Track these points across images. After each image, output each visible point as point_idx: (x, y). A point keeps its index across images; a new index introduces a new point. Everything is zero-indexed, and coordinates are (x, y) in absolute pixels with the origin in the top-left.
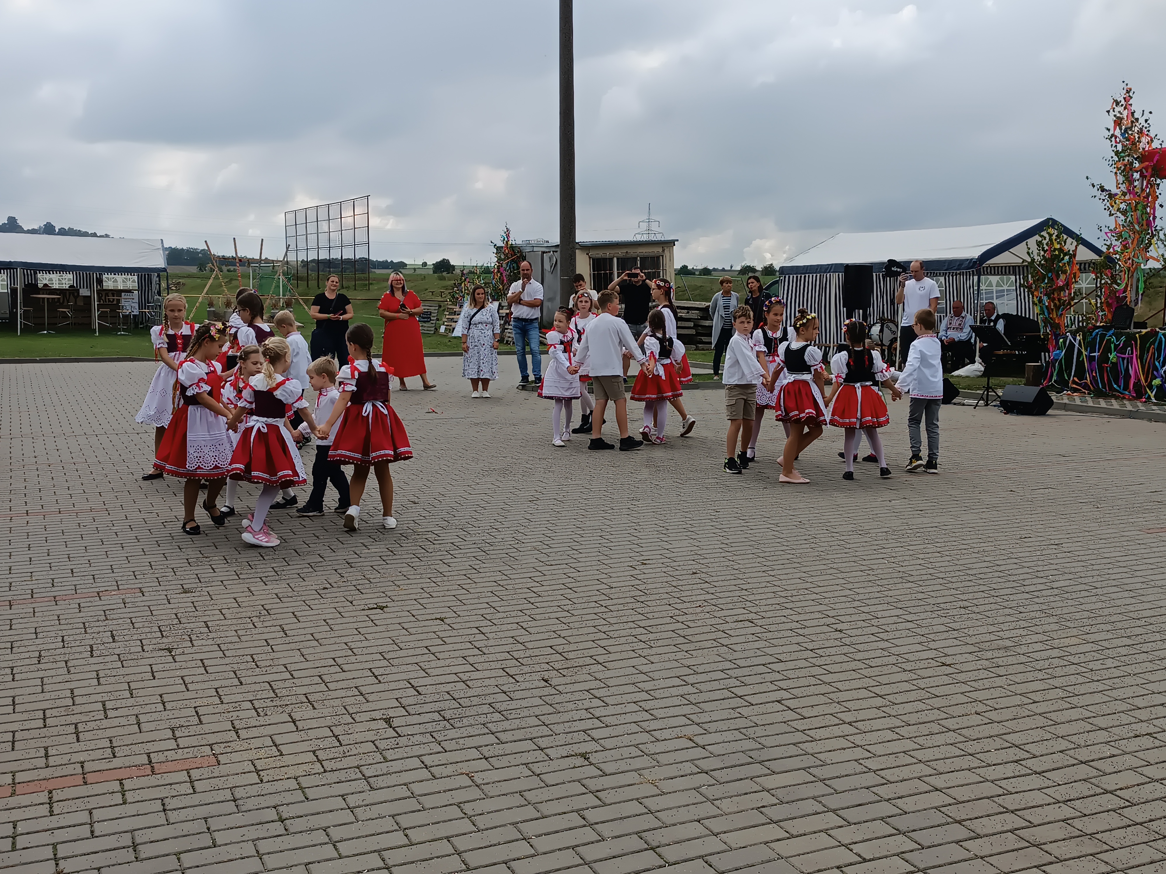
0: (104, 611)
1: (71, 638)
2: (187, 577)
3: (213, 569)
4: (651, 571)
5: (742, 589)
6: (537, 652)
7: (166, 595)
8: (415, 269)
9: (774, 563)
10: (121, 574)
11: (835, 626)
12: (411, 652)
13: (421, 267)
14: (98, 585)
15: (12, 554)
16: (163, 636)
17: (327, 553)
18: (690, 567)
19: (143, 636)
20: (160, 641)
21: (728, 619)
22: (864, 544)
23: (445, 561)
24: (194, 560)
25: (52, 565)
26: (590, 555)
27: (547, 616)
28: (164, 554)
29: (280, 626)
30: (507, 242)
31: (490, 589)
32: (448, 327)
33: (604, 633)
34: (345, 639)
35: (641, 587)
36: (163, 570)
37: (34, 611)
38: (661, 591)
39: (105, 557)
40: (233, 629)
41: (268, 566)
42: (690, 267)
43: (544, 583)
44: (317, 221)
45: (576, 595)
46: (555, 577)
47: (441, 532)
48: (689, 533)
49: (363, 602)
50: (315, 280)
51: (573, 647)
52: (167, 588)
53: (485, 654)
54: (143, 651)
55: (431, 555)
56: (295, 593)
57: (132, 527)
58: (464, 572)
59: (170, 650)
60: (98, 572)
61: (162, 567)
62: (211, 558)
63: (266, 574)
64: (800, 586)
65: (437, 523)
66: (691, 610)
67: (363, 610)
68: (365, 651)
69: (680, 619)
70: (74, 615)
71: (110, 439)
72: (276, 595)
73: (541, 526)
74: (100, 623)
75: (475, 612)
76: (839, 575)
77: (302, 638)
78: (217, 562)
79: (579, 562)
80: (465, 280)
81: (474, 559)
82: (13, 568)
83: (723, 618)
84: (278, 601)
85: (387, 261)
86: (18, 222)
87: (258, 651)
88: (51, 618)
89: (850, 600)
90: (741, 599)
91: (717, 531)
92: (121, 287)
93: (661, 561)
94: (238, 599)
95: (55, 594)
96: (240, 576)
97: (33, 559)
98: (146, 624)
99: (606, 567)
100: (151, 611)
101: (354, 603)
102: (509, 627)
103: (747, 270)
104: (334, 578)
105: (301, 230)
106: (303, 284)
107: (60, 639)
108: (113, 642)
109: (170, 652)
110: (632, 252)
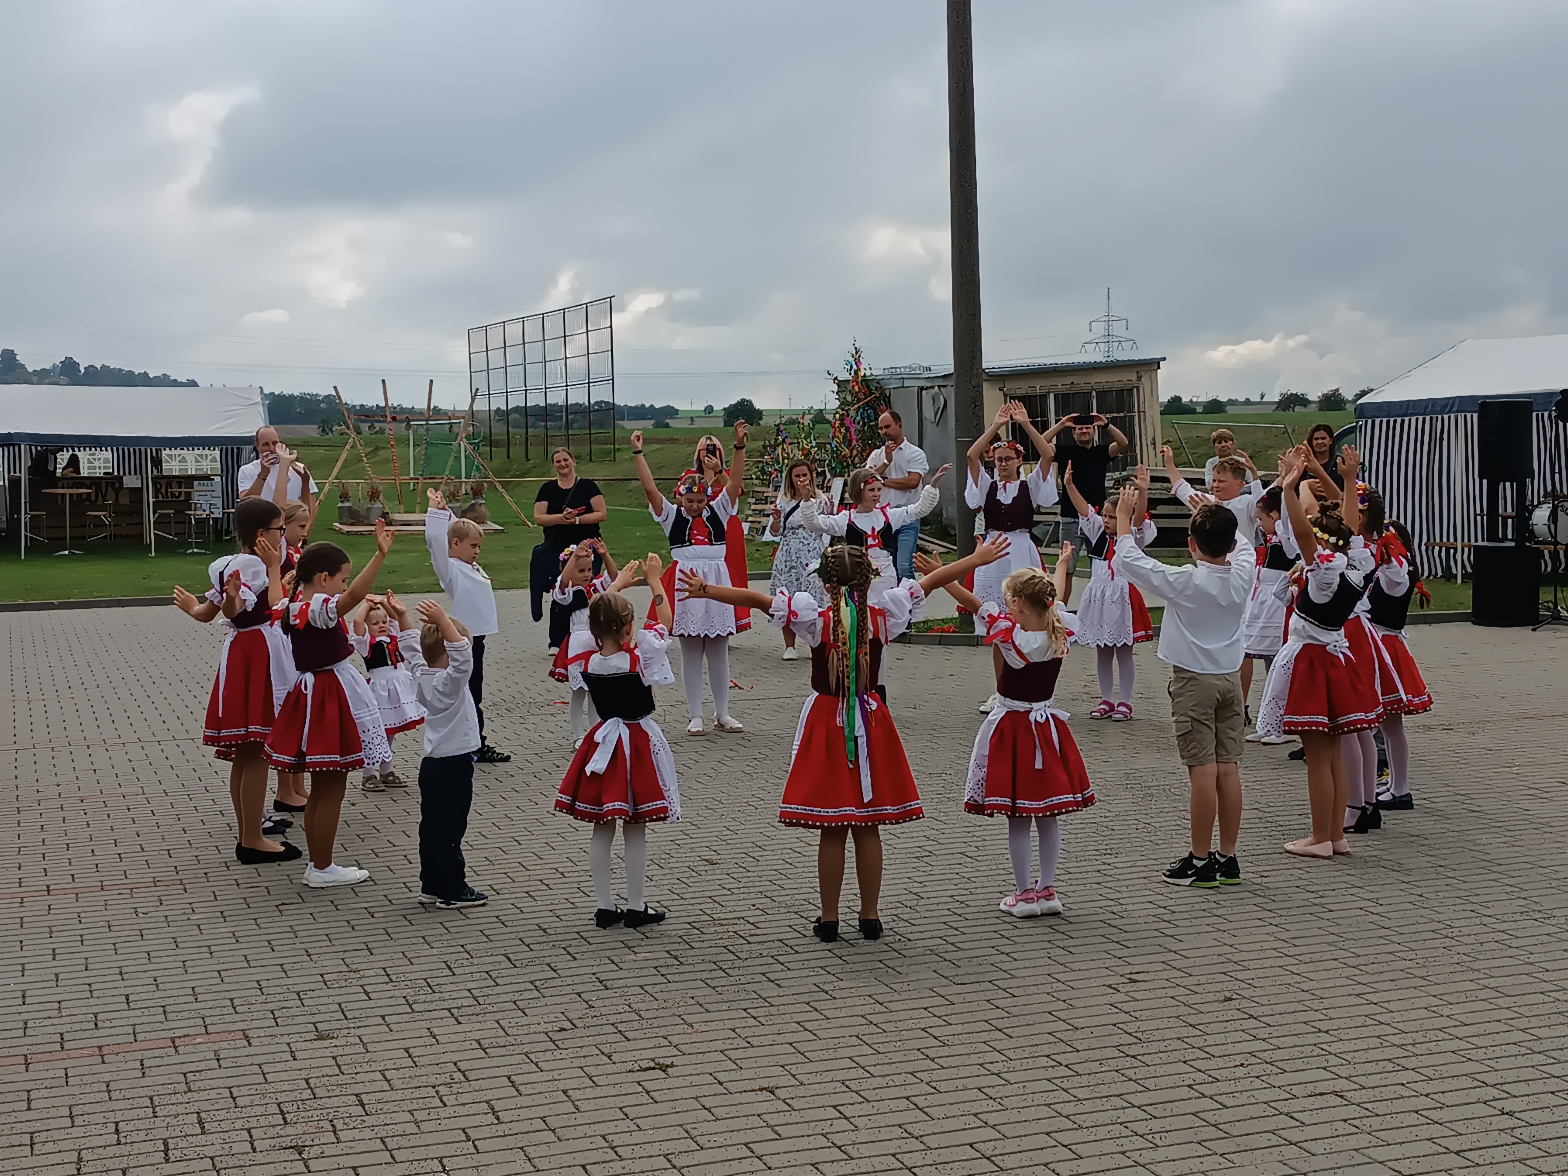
0: (185, 1074)
1: (131, 1127)
2: (323, 1009)
3: (367, 993)
4: (1148, 995)
5: (1320, 1031)
6: (946, 1154)
7: (289, 1044)
8: (692, 419)
9: (1376, 978)
10: (210, 1004)
11: (1499, 1104)
12: (720, 1154)
13: (703, 414)
14: (172, 1025)
15: (27, 967)
16: (286, 1123)
17: (562, 962)
18: (1219, 987)
19: (253, 1123)
20: (282, 1133)
21: (1296, 1090)
22: (1546, 939)
23: (772, 976)
24: (334, 976)
25: (94, 987)
26: (1033, 963)
27: (960, 1083)
28: (281, 965)
29: (487, 1102)
30: (856, 372)
31: (854, 1031)
32: (756, 525)
33: (1067, 1117)
34: (603, 1129)
35: (1131, 1028)
36: (280, 997)
37: (66, 1074)
38: (1168, 1034)
39: (182, 971)
40: (406, 1108)
41: (461, 986)
42: (1185, 400)
43: (952, 1019)
44: (524, 343)
45: (1012, 1043)
46: (973, 1007)
47: (763, 918)
48: (1214, 920)
49: (629, 1056)
50: (520, 444)
51: (1011, 1145)
52: (289, 1030)
53: (852, 1159)
54: (254, 1150)
55: (746, 963)
56: (511, 1039)
57: (225, 914)
58: (806, 998)
59: (299, 1149)
60: (171, 1001)
61: (279, 990)
62: (362, 973)
63: (459, 1003)
64: (1427, 1024)
65: (754, 902)
66: (1225, 1073)
67: (630, 1071)
68: (639, 1151)
69: (1207, 1089)
70: (135, 1083)
71: (181, 749)
72: (478, 1042)
73: (940, 907)
74: (180, 1098)
75: (829, 1076)
76: (1502, 1002)
77: (526, 1126)
78: (373, 980)
79: (1013, 977)
80: (784, 441)
81: (822, 972)
82: (28, 993)
83: (1288, 1089)
84: (482, 1054)
85: (643, 405)
86: (18, 358)
87: (450, 1150)
88: (96, 1087)
89: (1524, 1051)
90: (1318, 1051)
91: (1265, 914)
92: (192, 472)
93: (1165, 975)
94: (414, 1052)
95: (101, 1042)
96: (413, 1006)
97: (61, 977)
98: (257, 1100)
99: (1064, 987)
100: (264, 1074)
101: (615, 1058)
102: (893, 1105)
103: (1292, 401)
104: (577, 1010)
105: (496, 358)
106: (500, 453)
107: (112, 1128)
108: (203, 1133)
109: (300, 1154)
110: (1081, 382)
